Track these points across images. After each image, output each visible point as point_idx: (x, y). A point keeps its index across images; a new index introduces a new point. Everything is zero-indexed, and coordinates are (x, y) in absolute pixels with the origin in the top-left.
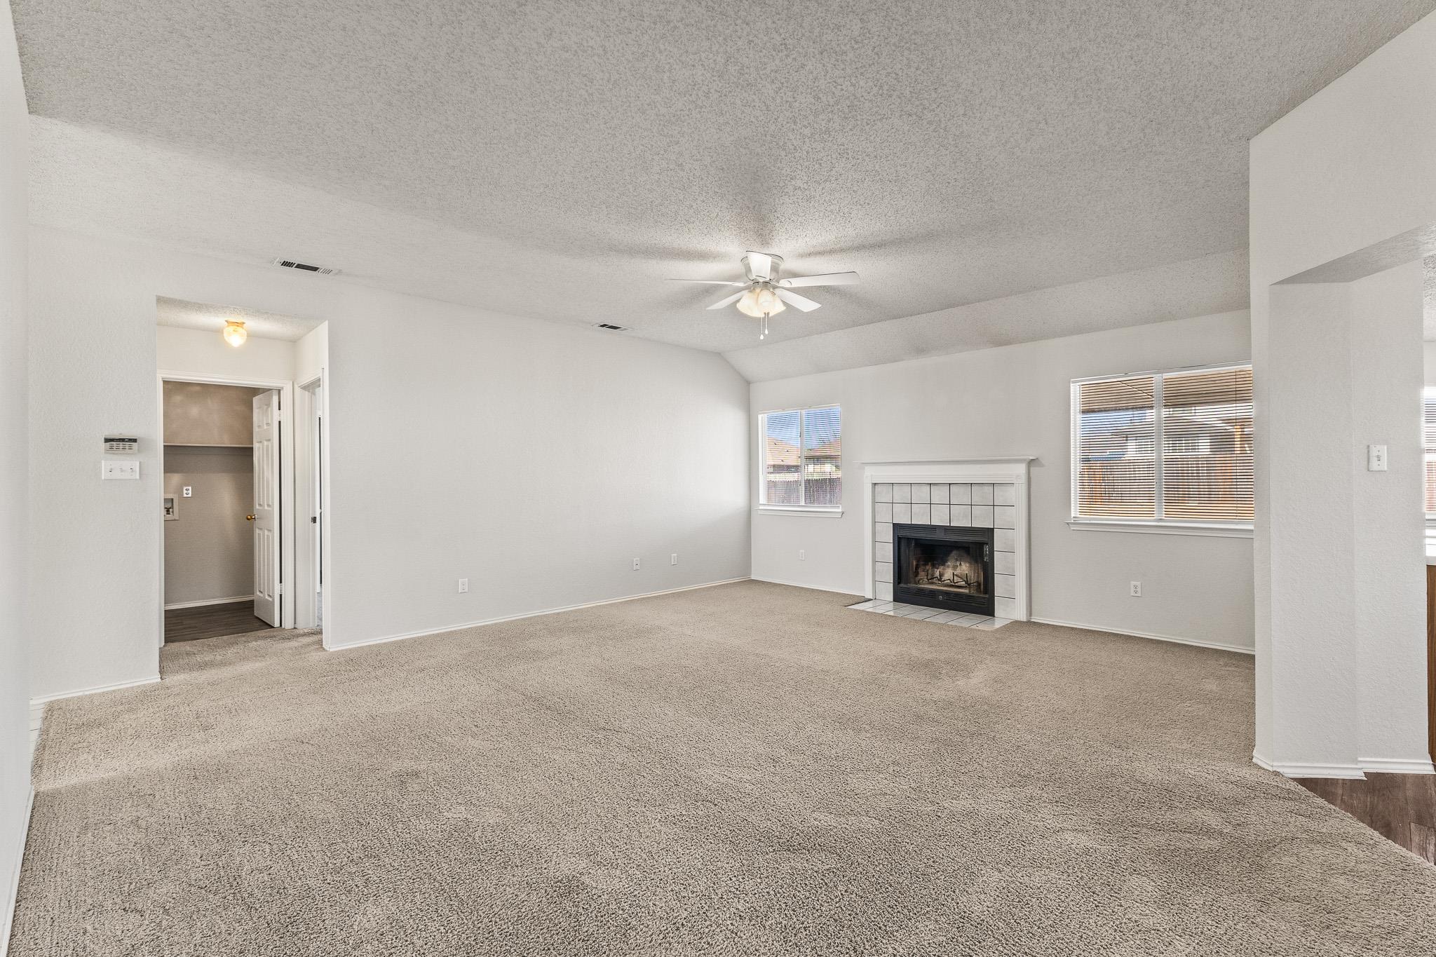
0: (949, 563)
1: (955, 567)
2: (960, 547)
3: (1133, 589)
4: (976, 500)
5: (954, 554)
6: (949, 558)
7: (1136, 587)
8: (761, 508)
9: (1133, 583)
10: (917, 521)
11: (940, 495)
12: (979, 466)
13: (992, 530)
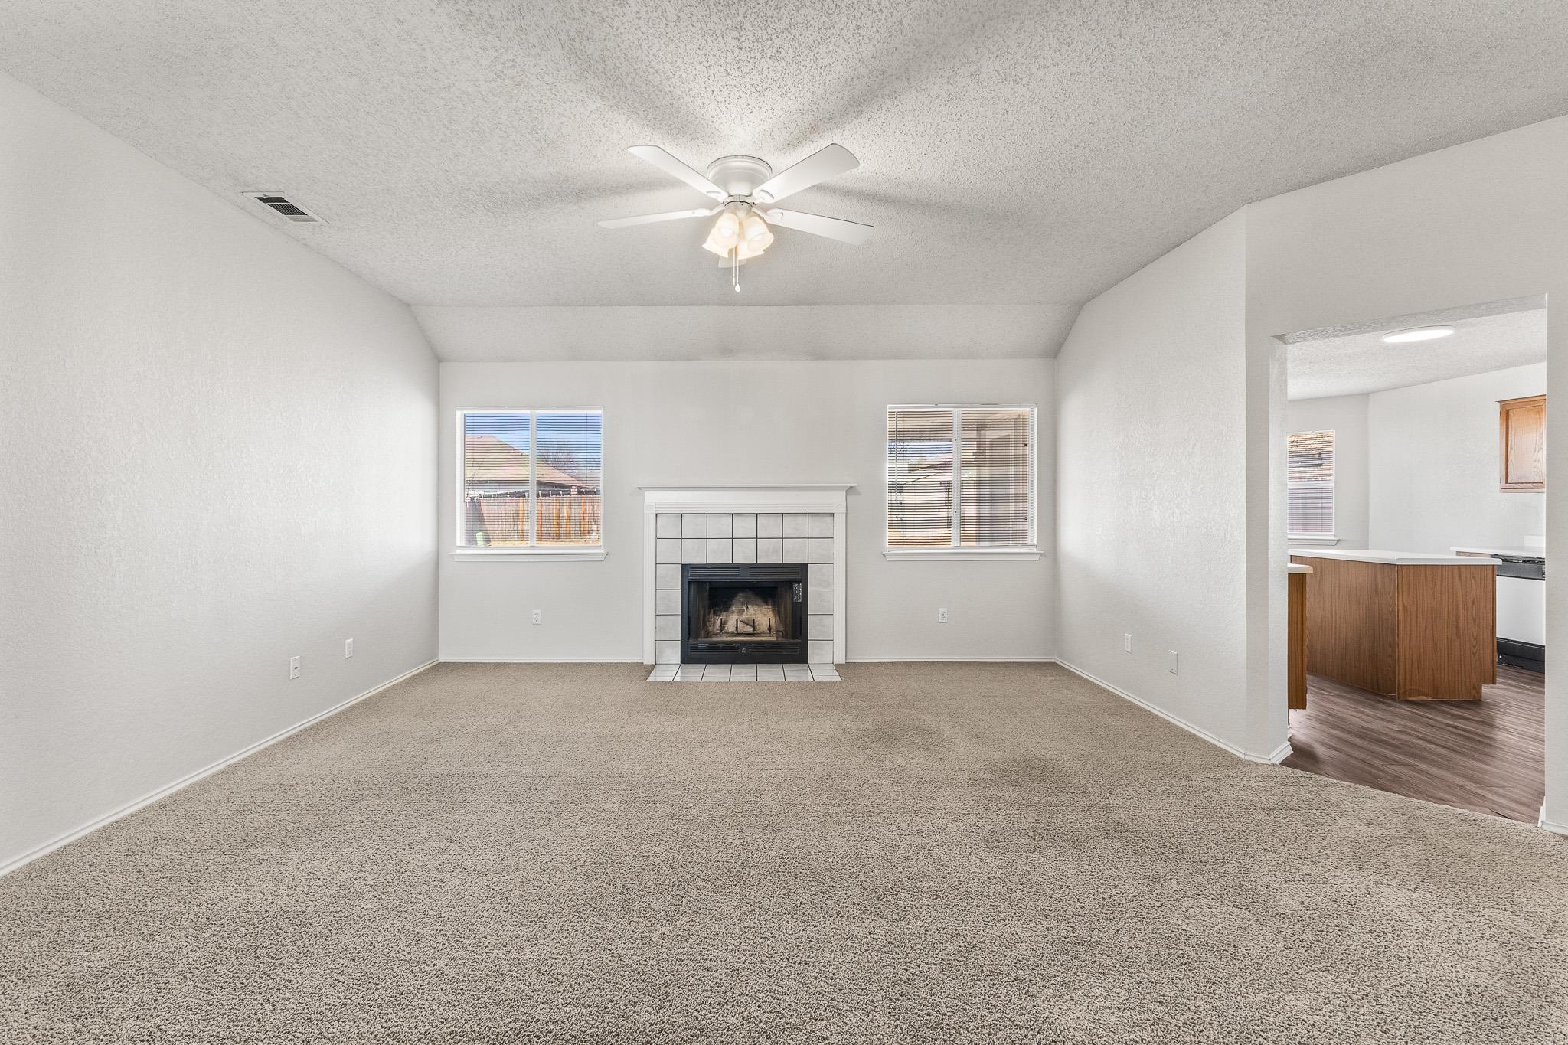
0: (734, 608)
1: (740, 612)
2: (747, 587)
3: (940, 616)
4: (788, 532)
5: (740, 596)
6: (734, 601)
7: (943, 613)
8: (458, 551)
9: (941, 610)
11: (745, 527)
12: (796, 493)
13: (806, 566)
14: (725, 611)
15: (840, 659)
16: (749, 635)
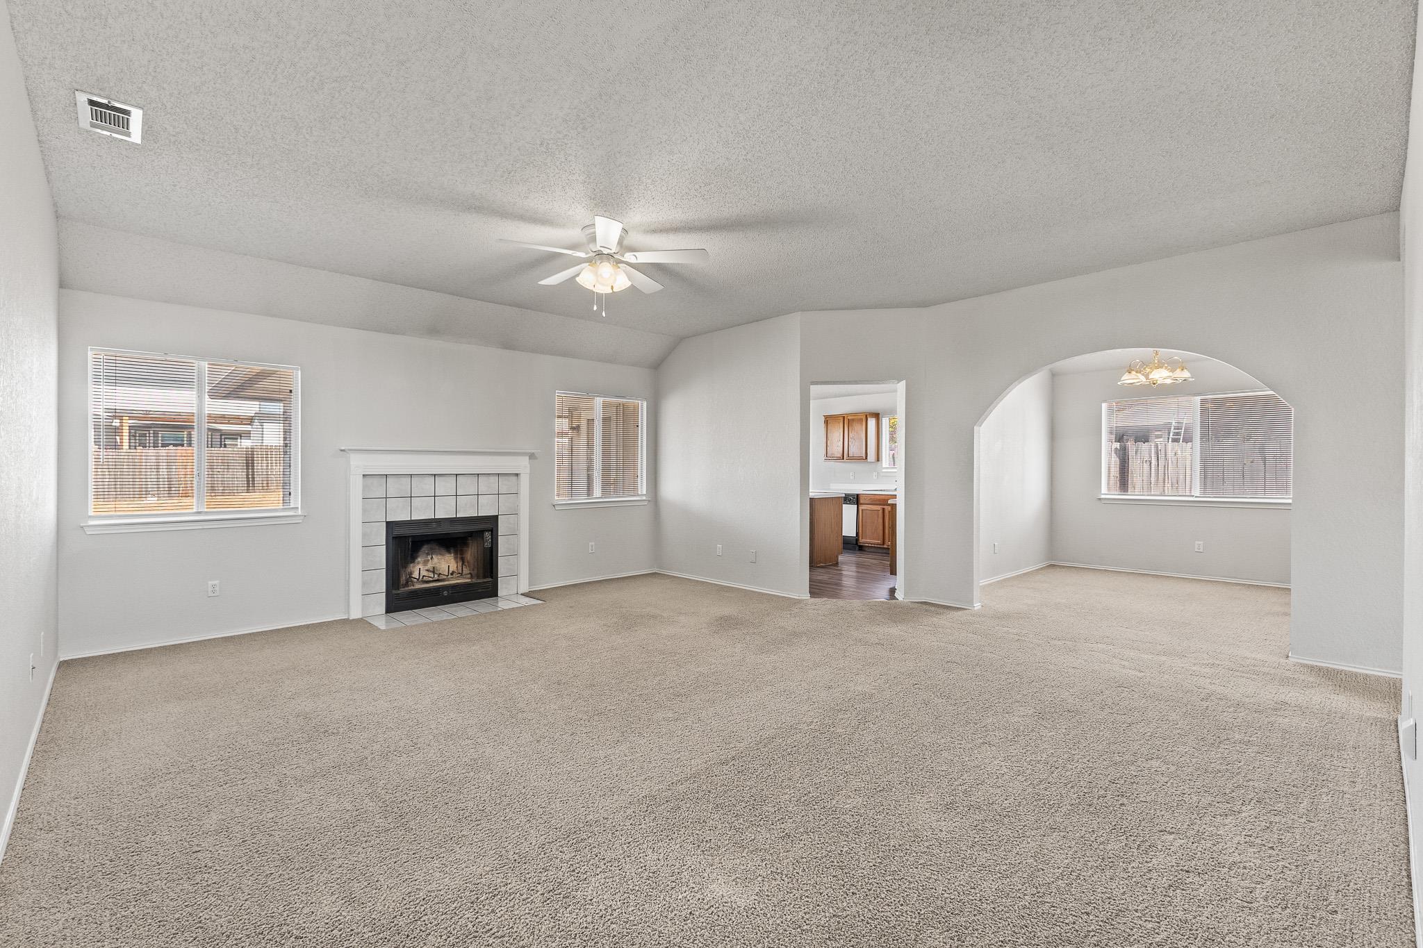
0: (419, 559)
1: (426, 562)
2: (431, 540)
4: (483, 489)
5: (425, 548)
6: (420, 553)
9: (590, 543)
10: (417, 516)
11: (445, 487)
12: (490, 457)
14: (411, 563)
15: (524, 588)
16: (438, 581)
